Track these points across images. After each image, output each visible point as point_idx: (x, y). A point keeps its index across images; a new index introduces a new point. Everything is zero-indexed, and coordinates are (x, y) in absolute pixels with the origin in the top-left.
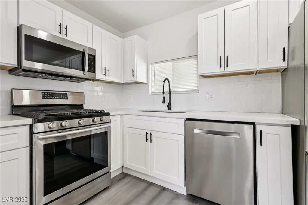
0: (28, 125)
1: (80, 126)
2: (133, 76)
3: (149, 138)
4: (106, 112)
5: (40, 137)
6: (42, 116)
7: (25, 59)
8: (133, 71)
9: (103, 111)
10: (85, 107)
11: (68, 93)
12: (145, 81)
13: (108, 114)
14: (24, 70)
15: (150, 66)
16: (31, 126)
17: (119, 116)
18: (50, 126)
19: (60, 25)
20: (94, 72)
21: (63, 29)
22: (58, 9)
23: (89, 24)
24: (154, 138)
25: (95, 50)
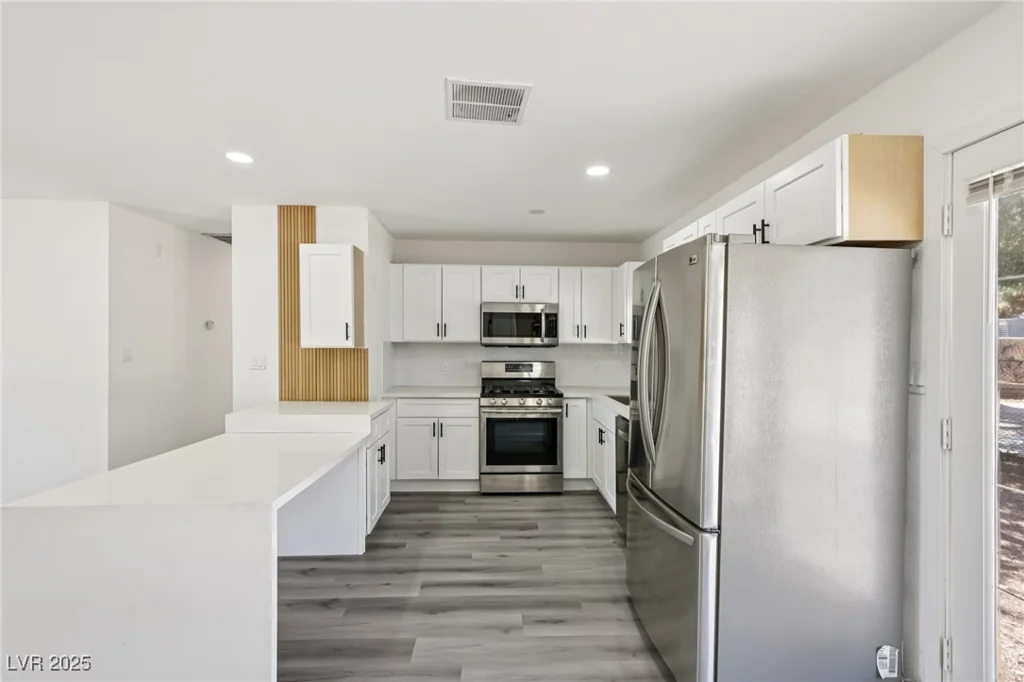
2: (621, 334)
8: (621, 325)
11: (533, 363)
13: (560, 396)
14: (485, 345)
16: (480, 400)
19: (517, 288)
20: (555, 335)
21: (520, 291)
22: (515, 269)
23: (553, 270)
24: (605, 438)
25: (558, 306)
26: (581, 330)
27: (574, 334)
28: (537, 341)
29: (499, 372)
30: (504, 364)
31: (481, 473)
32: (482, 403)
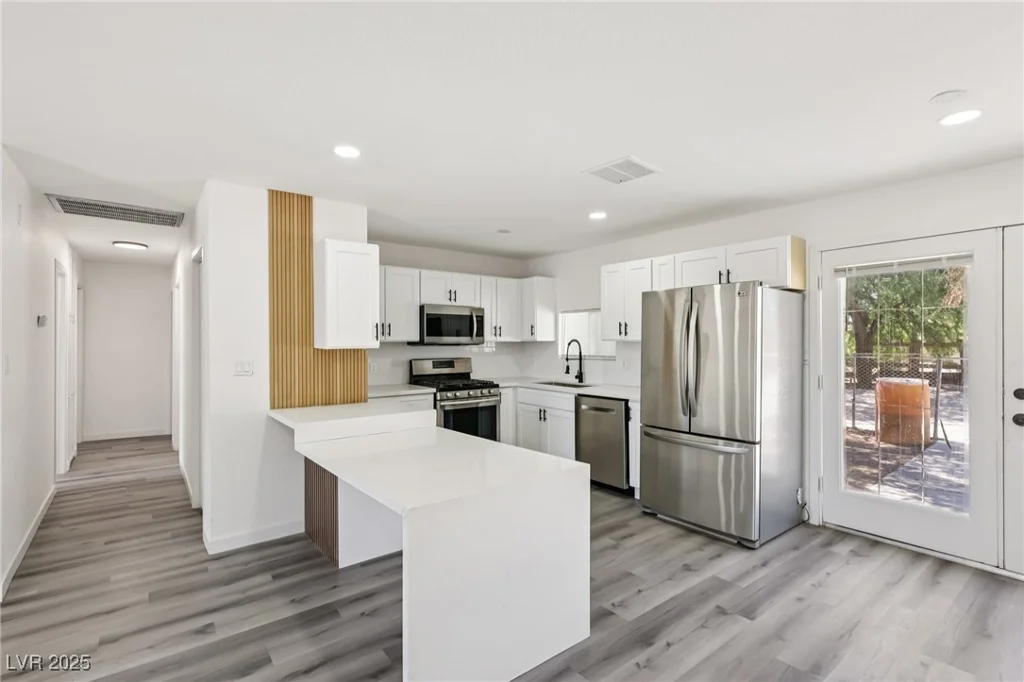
0: (432, 393)
1: (470, 397)
2: (532, 333)
3: (542, 415)
4: (495, 383)
5: (440, 404)
6: (441, 385)
7: (428, 335)
8: (532, 327)
9: (492, 382)
10: (472, 377)
11: (454, 360)
12: (552, 340)
13: (497, 386)
15: (560, 315)
16: (435, 394)
17: (509, 389)
19: (450, 292)
20: (482, 334)
21: (452, 295)
22: (448, 275)
23: (477, 278)
24: (547, 416)
25: (483, 310)
26: (497, 331)
27: (492, 334)
29: (428, 368)
30: (431, 362)
32: (438, 398)
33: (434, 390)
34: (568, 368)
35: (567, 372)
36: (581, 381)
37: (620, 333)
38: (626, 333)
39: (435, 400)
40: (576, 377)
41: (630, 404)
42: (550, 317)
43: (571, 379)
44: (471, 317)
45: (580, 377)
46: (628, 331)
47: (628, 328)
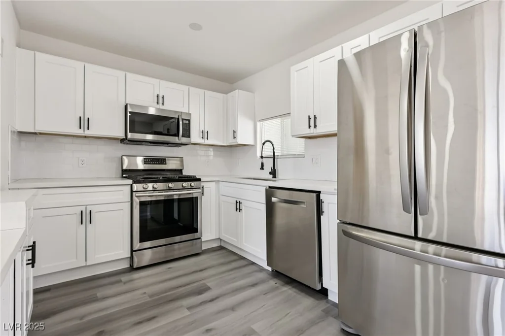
0: (129, 185)
2: (234, 137)
3: (238, 207)
4: (198, 177)
5: (137, 195)
6: (140, 178)
7: (130, 132)
8: (234, 132)
9: (195, 176)
10: (185, 173)
11: (166, 158)
12: (252, 143)
13: (199, 180)
14: (129, 141)
15: (259, 124)
16: (131, 186)
17: (214, 183)
18: (144, 186)
19: (158, 97)
20: (189, 136)
21: (160, 99)
22: (156, 81)
23: (185, 88)
24: (243, 207)
25: (190, 114)
26: (204, 134)
27: (199, 136)
28: (175, 139)
29: (140, 164)
30: (143, 158)
31: (132, 251)
32: (135, 189)
33: (130, 182)
34: (262, 164)
35: (262, 168)
36: (274, 176)
37: (310, 127)
38: (315, 126)
39: (132, 191)
40: (270, 173)
41: (322, 197)
42: (250, 125)
43: (266, 174)
44: (178, 119)
45: (273, 173)
46: (317, 124)
47: (317, 120)
